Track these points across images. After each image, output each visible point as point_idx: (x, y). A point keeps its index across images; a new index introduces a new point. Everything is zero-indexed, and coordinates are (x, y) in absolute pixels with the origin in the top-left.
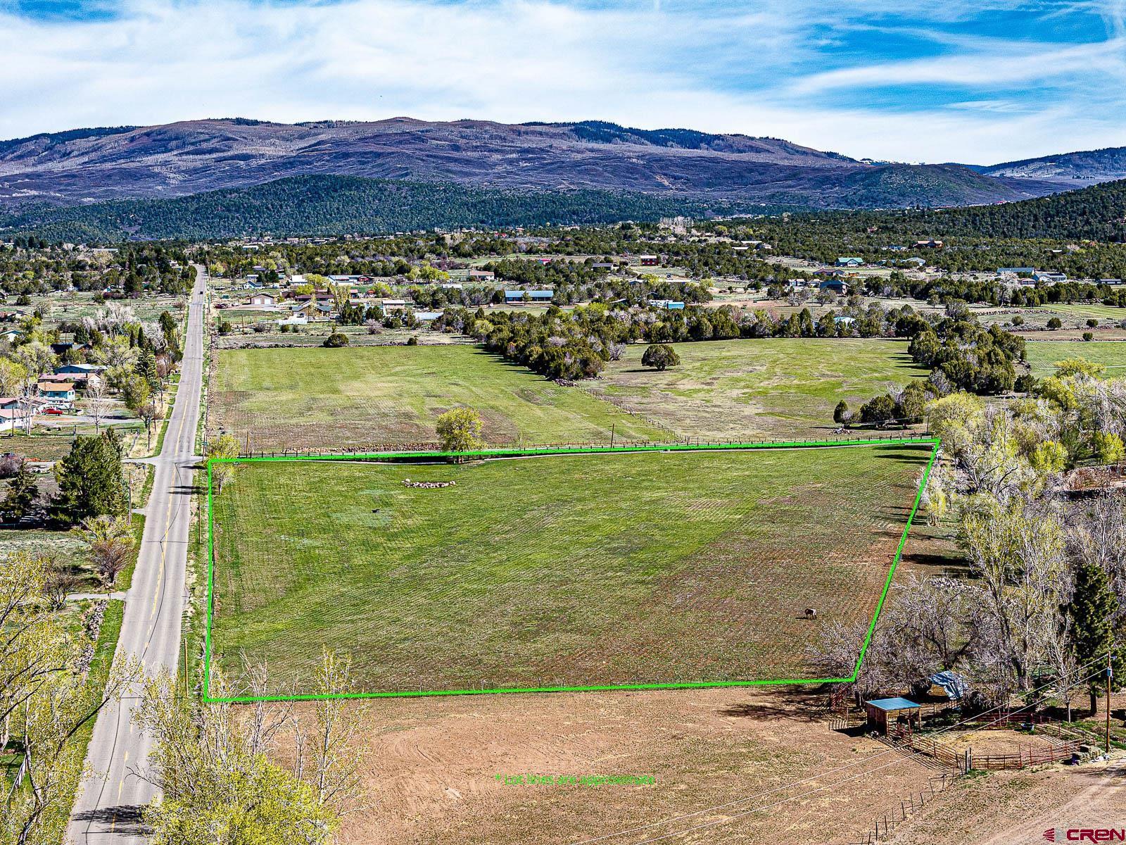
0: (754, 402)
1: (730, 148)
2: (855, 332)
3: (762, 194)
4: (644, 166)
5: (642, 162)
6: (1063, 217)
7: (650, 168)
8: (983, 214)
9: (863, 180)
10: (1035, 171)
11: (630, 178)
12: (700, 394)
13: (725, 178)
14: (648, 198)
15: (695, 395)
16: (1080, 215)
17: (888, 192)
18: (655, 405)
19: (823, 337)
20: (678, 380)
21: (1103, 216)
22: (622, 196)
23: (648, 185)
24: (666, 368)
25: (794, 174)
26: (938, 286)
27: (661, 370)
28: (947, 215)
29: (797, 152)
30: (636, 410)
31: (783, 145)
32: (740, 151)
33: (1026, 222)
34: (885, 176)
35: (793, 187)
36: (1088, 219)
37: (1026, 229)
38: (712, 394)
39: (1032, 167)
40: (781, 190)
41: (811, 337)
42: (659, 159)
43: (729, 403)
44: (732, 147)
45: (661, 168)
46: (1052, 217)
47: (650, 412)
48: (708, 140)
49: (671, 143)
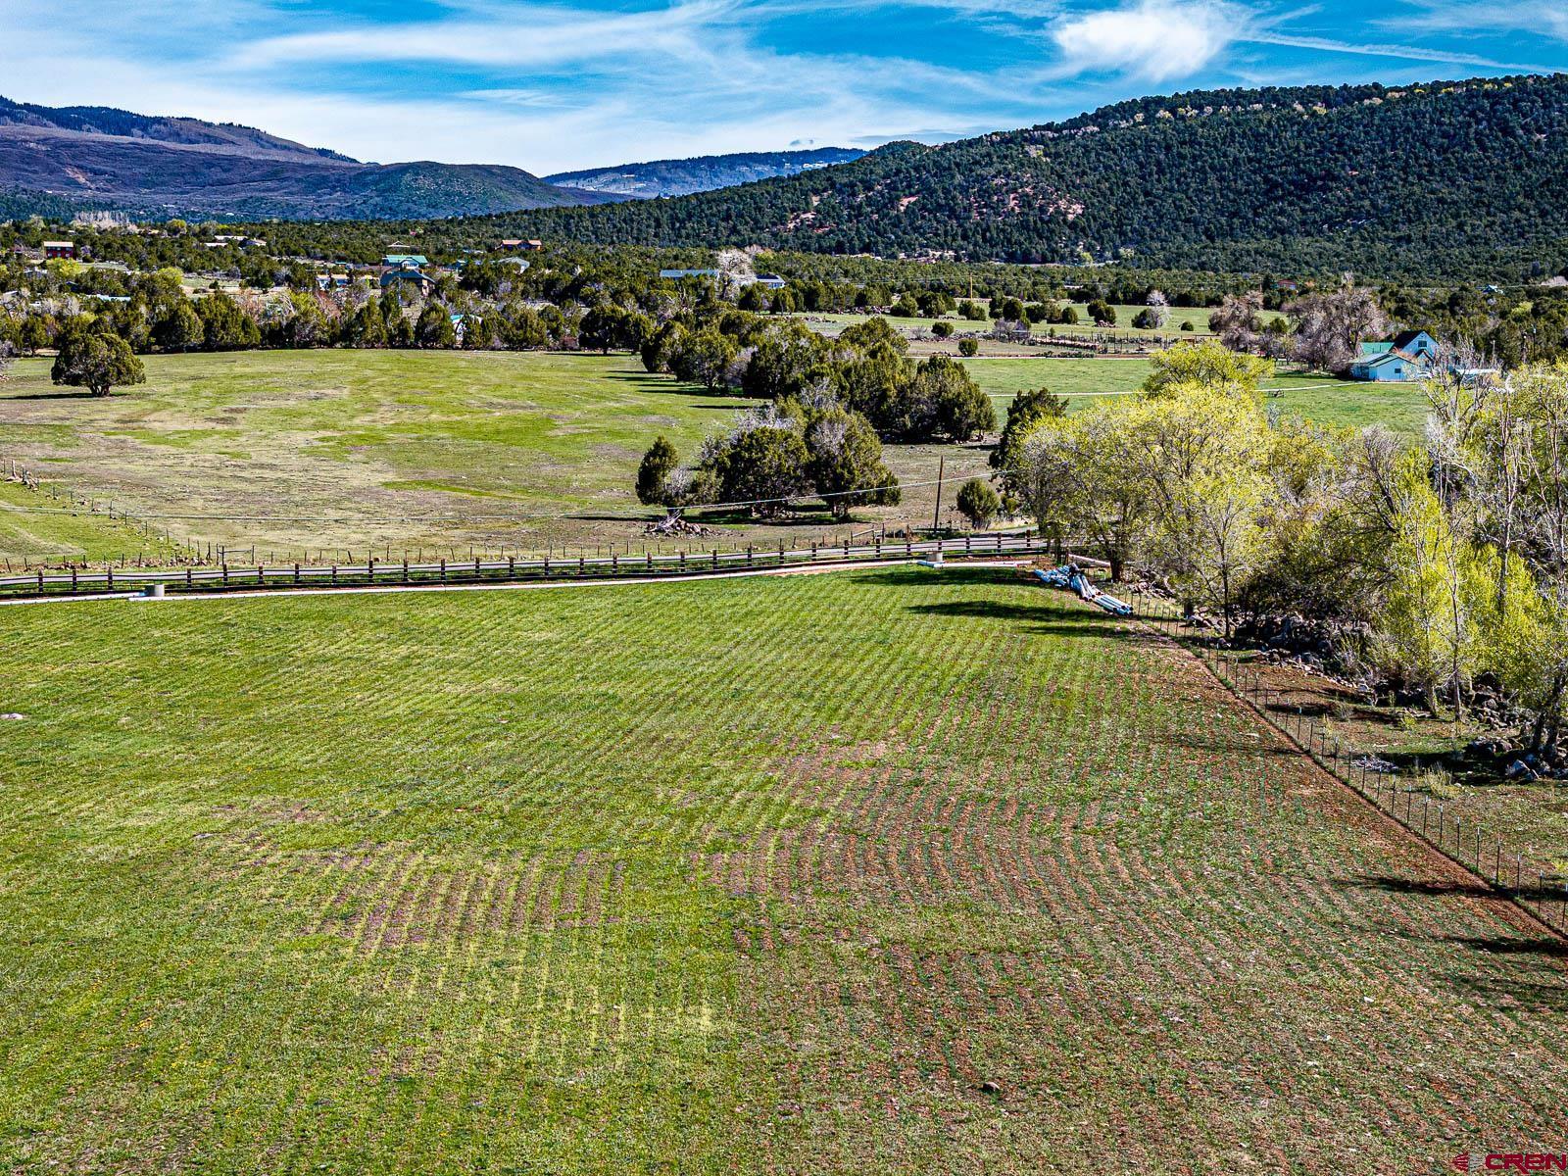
0: (359, 457)
1: (176, 136)
2: (496, 341)
3: (227, 199)
4: (47, 154)
5: (44, 148)
6: (699, 222)
7: (57, 157)
8: (580, 216)
9: (376, 183)
10: (606, 184)
11: (26, 171)
12: (209, 441)
13: (171, 174)
14: (53, 199)
15: (197, 443)
16: (723, 220)
17: (414, 202)
18: (93, 464)
19: (432, 348)
20: (145, 412)
21: (756, 221)
22: (14, 195)
23: (52, 182)
24: (112, 389)
25: (275, 173)
26: (596, 281)
27: (100, 395)
28: (525, 216)
29: (275, 146)
30: (39, 475)
31: (255, 136)
32: (191, 142)
33: (644, 228)
34: (408, 177)
35: (273, 190)
36: (735, 226)
37: (646, 239)
38: (242, 439)
39: (603, 179)
40: (257, 194)
41: (408, 347)
42: (70, 145)
43: (294, 461)
44: (178, 135)
45: (74, 157)
46: (682, 222)
47: (79, 480)
48: (144, 123)
49: (88, 126)
